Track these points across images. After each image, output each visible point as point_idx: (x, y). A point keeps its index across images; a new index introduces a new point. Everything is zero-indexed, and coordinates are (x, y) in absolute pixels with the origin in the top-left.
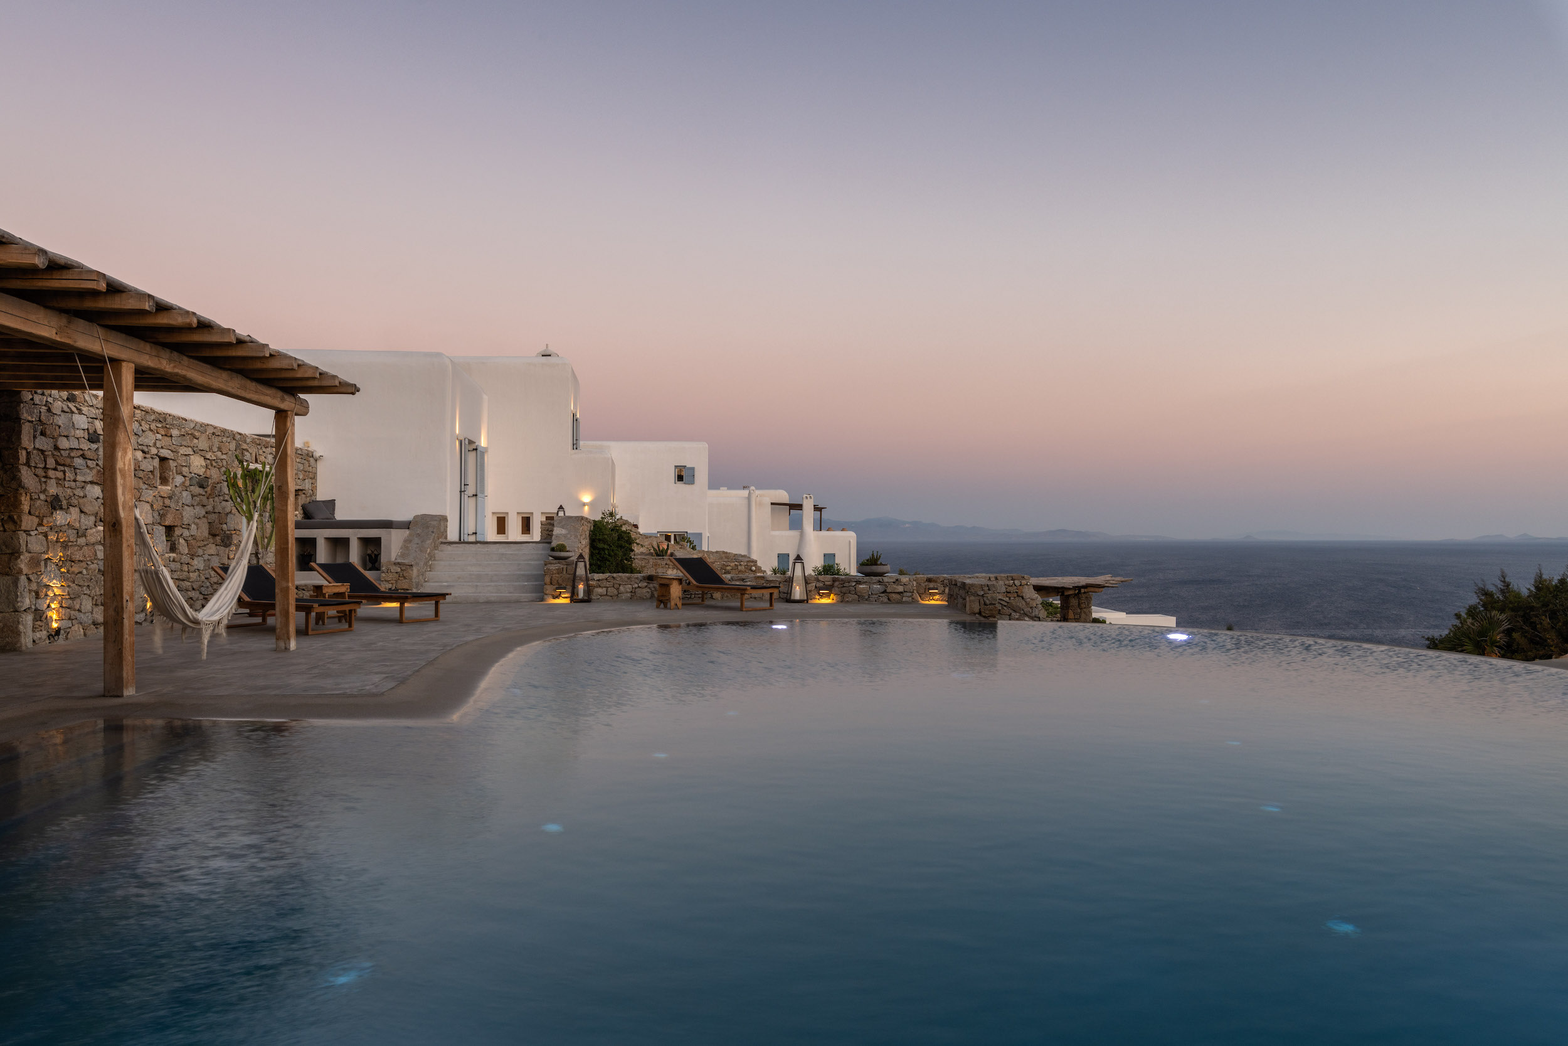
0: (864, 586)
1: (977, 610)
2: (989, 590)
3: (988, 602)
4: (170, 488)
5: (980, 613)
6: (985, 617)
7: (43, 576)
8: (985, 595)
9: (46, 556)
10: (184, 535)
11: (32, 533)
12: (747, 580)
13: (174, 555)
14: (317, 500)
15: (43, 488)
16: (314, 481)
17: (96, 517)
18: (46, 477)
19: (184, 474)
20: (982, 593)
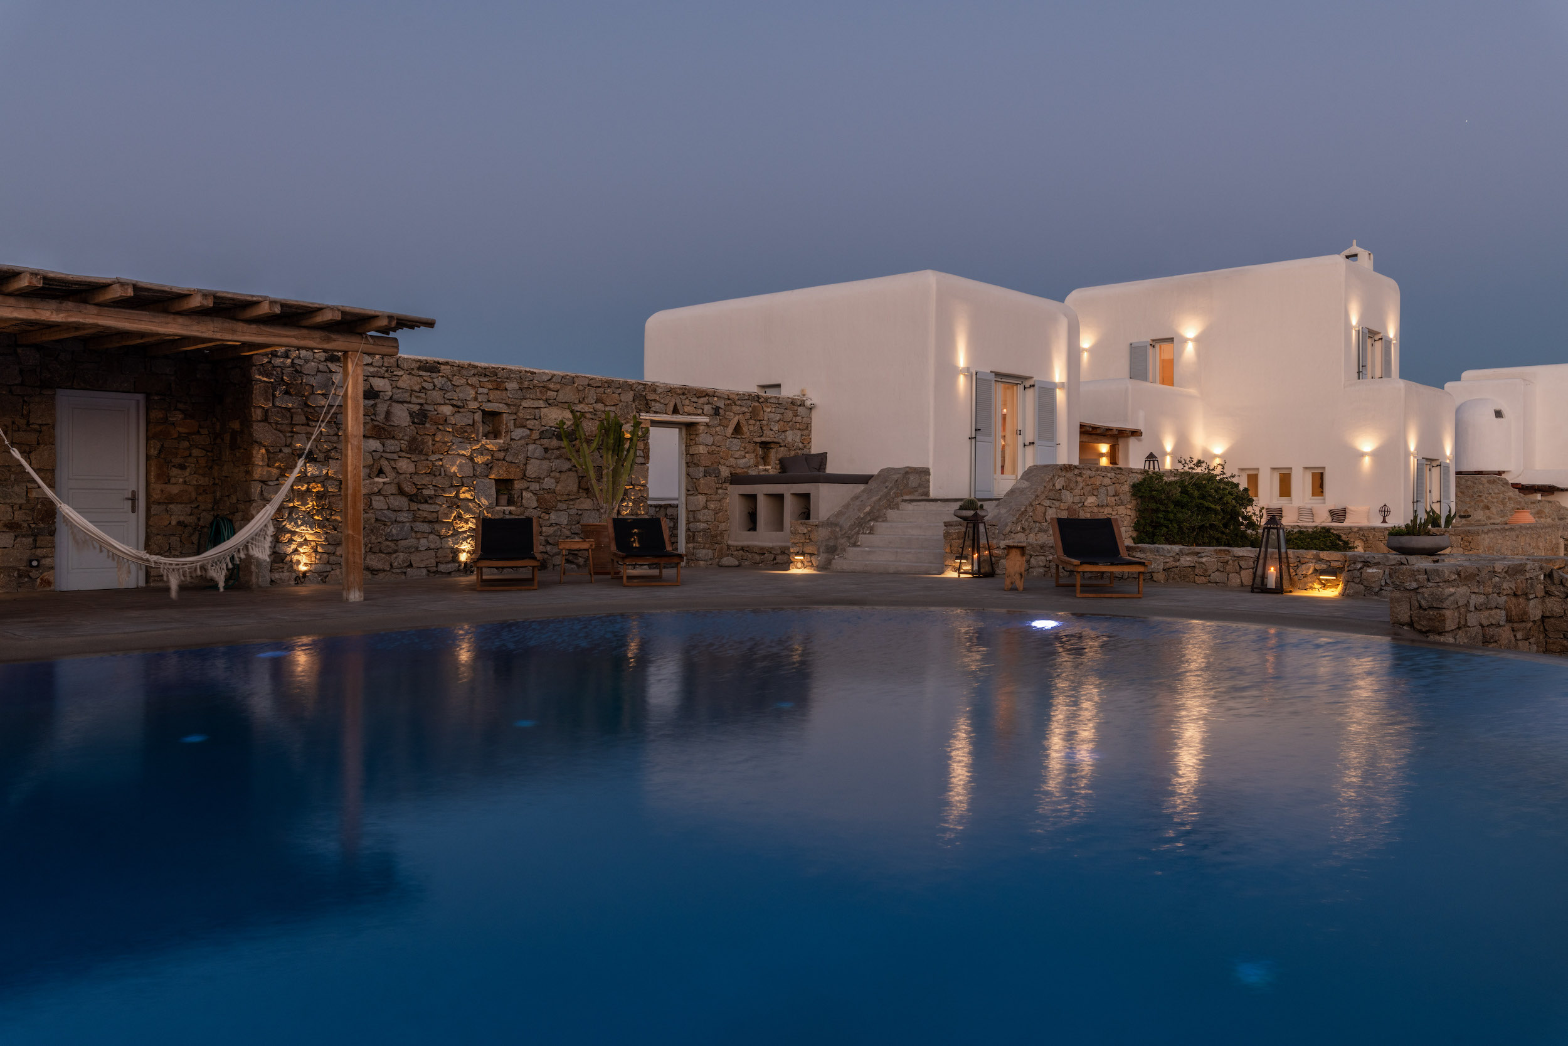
0: (1375, 570)
1: (1405, 618)
2: (1428, 580)
3: (1423, 603)
4: (502, 441)
5: (1411, 624)
6: (1420, 632)
7: (285, 522)
8: (1420, 590)
9: (291, 505)
10: (532, 488)
11: (270, 483)
12: (1203, 555)
13: (512, 508)
14: (812, 453)
15: (288, 443)
16: (805, 432)
17: (371, 470)
18: (292, 432)
19: (529, 426)
20: (1414, 585)
